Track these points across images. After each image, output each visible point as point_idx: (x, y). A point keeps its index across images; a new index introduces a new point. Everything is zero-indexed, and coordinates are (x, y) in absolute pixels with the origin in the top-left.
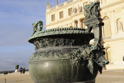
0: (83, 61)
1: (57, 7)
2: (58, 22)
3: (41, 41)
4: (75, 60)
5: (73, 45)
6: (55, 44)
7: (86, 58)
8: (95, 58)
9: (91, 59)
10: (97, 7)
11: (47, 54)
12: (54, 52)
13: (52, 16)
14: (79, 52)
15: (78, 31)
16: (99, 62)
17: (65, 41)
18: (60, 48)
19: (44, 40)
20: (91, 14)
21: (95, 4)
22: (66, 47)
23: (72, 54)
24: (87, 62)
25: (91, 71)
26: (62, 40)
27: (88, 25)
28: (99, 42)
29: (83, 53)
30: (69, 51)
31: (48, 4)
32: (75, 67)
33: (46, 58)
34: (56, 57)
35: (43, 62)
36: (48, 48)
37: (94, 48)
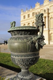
0: (33, 43)
1: (27, 11)
2: (27, 20)
3: (14, 32)
4: (29, 42)
5: (29, 35)
6: (20, 34)
7: (35, 41)
8: (39, 42)
9: (37, 42)
10: (42, 16)
11: (16, 39)
12: (19, 38)
13: (24, 16)
14: (32, 39)
15: (31, 28)
16: (41, 44)
17: (25, 33)
18: (22, 36)
19: (15, 32)
20: (39, 19)
21: (41, 14)
22: (25, 36)
23: (28, 39)
24: (35, 43)
25: (37, 48)
26: (23, 32)
27: (37, 25)
28: (42, 34)
29: (34, 39)
30: (27, 38)
31: (22, 10)
32: (29, 46)
33: (15, 41)
34: (20, 41)
35: (14, 43)
36: (17, 36)
37: (39, 37)
